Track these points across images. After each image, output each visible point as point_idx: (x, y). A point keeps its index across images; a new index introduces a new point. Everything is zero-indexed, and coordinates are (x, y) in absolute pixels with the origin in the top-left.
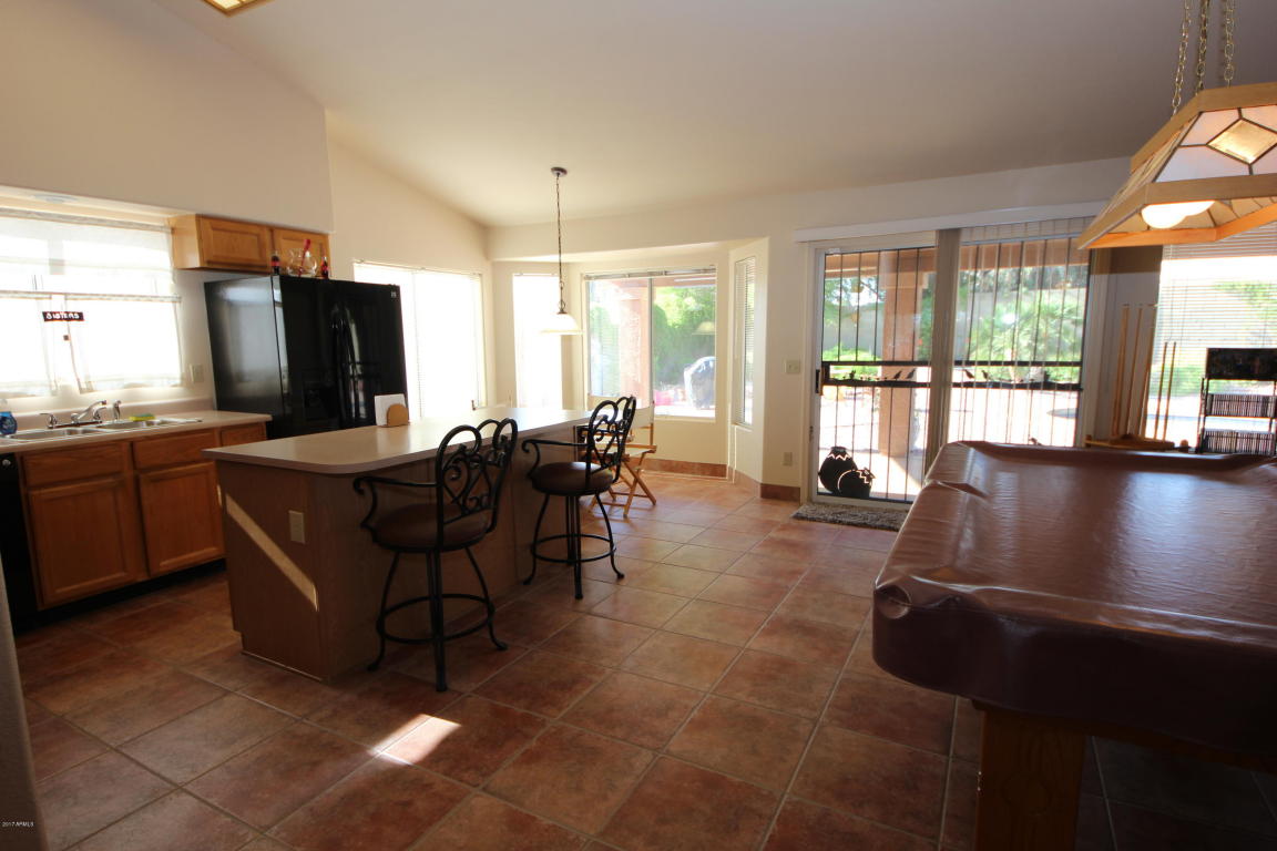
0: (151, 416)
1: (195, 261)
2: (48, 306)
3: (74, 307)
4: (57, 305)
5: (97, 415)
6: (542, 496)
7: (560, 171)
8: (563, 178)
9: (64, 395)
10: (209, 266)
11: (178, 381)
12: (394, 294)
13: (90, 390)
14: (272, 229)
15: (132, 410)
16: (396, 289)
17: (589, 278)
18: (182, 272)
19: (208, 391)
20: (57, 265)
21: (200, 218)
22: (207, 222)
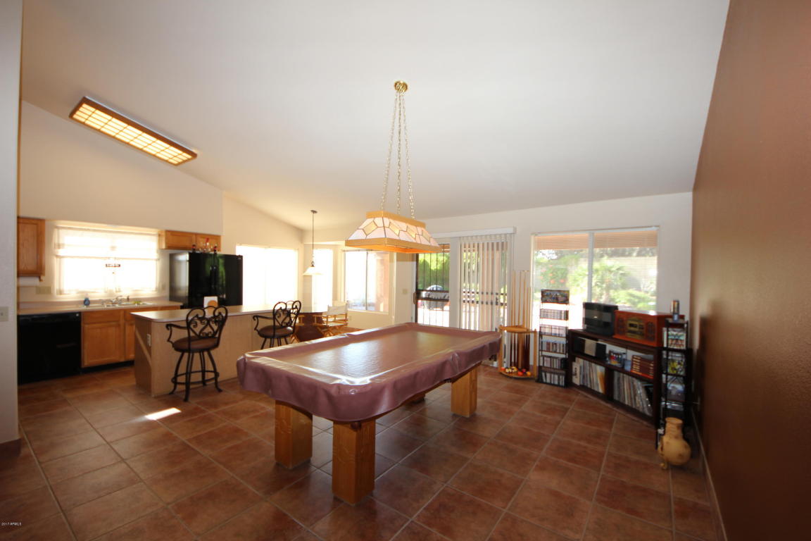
0: (140, 302)
1: (164, 246)
2: (108, 262)
3: (117, 262)
4: (112, 262)
5: (121, 300)
6: (264, 339)
7: (314, 212)
8: (315, 214)
9: (111, 294)
10: (169, 247)
11: (154, 289)
12: (240, 258)
13: (120, 291)
14: (196, 234)
15: (133, 300)
16: (241, 257)
17: (344, 251)
18: (161, 251)
19: (167, 293)
20: (113, 248)
21: (167, 231)
22: (169, 233)
